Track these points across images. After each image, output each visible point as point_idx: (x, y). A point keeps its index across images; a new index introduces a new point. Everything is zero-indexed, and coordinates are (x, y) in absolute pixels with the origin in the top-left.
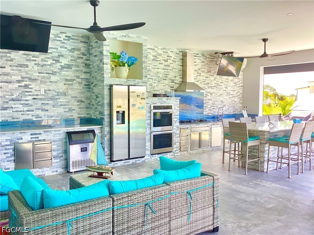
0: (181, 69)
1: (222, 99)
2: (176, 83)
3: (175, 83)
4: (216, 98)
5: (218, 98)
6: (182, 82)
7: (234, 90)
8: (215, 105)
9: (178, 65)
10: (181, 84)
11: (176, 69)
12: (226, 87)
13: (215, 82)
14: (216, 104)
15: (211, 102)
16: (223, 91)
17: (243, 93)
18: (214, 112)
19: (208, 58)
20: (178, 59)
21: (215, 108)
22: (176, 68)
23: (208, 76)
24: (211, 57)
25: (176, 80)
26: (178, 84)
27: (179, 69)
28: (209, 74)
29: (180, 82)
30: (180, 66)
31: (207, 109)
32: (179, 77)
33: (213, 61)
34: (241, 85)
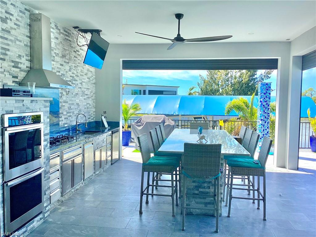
0: (29, 44)
1: (78, 101)
2: (22, 69)
3: (20, 68)
4: (72, 99)
5: (74, 99)
6: (31, 68)
7: (88, 89)
8: (71, 111)
9: (24, 35)
10: (29, 71)
11: (20, 41)
12: (81, 83)
13: (70, 73)
14: (72, 109)
15: (67, 105)
16: (79, 89)
17: (95, 93)
18: (71, 121)
19: (62, 33)
20: (23, 22)
21: (71, 114)
22: (21, 39)
23: (63, 63)
24: (65, 33)
25: (21, 63)
26: (24, 71)
27: (25, 43)
28: (64, 59)
29: (27, 67)
30: (27, 36)
31: (63, 118)
32: (25, 57)
33: (68, 39)
34: (94, 81)
